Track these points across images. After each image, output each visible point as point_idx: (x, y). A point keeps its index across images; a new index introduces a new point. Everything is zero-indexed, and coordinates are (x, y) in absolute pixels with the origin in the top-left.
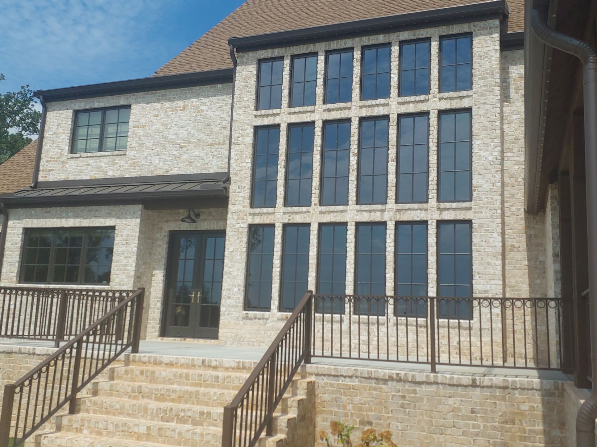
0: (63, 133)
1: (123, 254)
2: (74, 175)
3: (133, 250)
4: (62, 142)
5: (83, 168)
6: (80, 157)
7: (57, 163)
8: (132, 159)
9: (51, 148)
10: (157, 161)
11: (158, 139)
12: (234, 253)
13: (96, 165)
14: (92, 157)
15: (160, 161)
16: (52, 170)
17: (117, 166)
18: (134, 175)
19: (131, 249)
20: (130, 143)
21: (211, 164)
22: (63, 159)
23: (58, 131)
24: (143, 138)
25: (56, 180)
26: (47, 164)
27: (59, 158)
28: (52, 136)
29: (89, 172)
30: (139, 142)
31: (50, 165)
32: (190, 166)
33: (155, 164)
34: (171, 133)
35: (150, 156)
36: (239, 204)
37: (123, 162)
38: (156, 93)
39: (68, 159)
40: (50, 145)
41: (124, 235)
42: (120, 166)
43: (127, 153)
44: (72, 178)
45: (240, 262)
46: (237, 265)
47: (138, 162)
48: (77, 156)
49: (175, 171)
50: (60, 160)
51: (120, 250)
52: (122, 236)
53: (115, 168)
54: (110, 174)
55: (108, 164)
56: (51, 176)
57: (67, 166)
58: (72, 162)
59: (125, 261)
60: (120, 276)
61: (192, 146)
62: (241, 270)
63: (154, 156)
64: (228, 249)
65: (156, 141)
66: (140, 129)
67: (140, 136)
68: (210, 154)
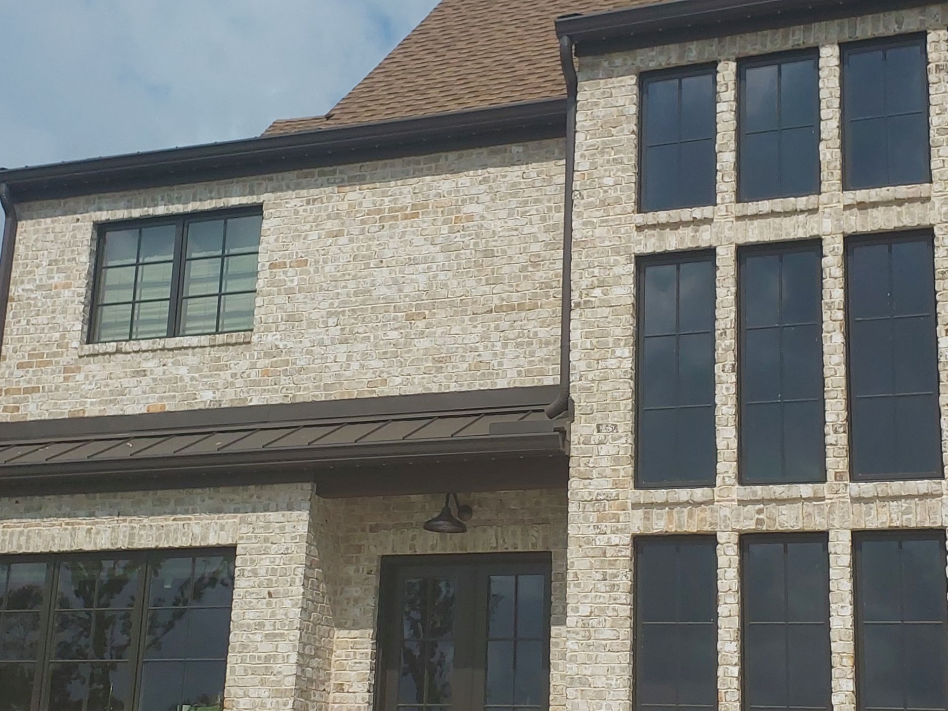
0: (67, 286)
1: (261, 625)
2: (100, 403)
3: (291, 615)
4: (64, 312)
5: (126, 382)
6: (118, 351)
7: (49, 368)
8: (267, 355)
9: (32, 329)
10: (342, 358)
11: (341, 298)
12: (594, 622)
13: (164, 373)
14: (153, 351)
15: (349, 358)
16: (35, 390)
17: (226, 375)
18: (276, 399)
19: (282, 611)
20: (262, 310)
21: (500, 364)
22: (68, 359)
23: (51, 281)
24: (300, 296)
25: (46, 417)
26: (21, 372)
27: (55, 355)
28: (33, 296)
29: (144, 393)
30: (289, 307)
31: (29, 375)
32: (439, 370)
33: (335, 367)
34: (379, 281)
35: (321, 344)
36: (602, 476)
37: (244, 364)
38: (334, 172)
39: (80, 357)
40: (28, 321)
41: (262, 572)
42: (234, 375)
43: (255, 338)
44: (92, 411)
45: (615, 648)
46: (603, 656)
47: (287, 363)
48: (110, 350)
49: (395, 386)
50: (57, 363)
51: (250, 615)
52: (255, 573)
53: (221, 382)
54: (205, 398)
55: (199, 370)
56: (32, 407)
57: (77, 378)
58: (94, 367)
59: (266, 648)
60: (252, 692)
61: (441, 314)
62: (618, 671)
63: (333, 344)
64: (576, 610)
65: (336, 303)
66: (291, 272)
67: (290, 292)
68: (494, 336)
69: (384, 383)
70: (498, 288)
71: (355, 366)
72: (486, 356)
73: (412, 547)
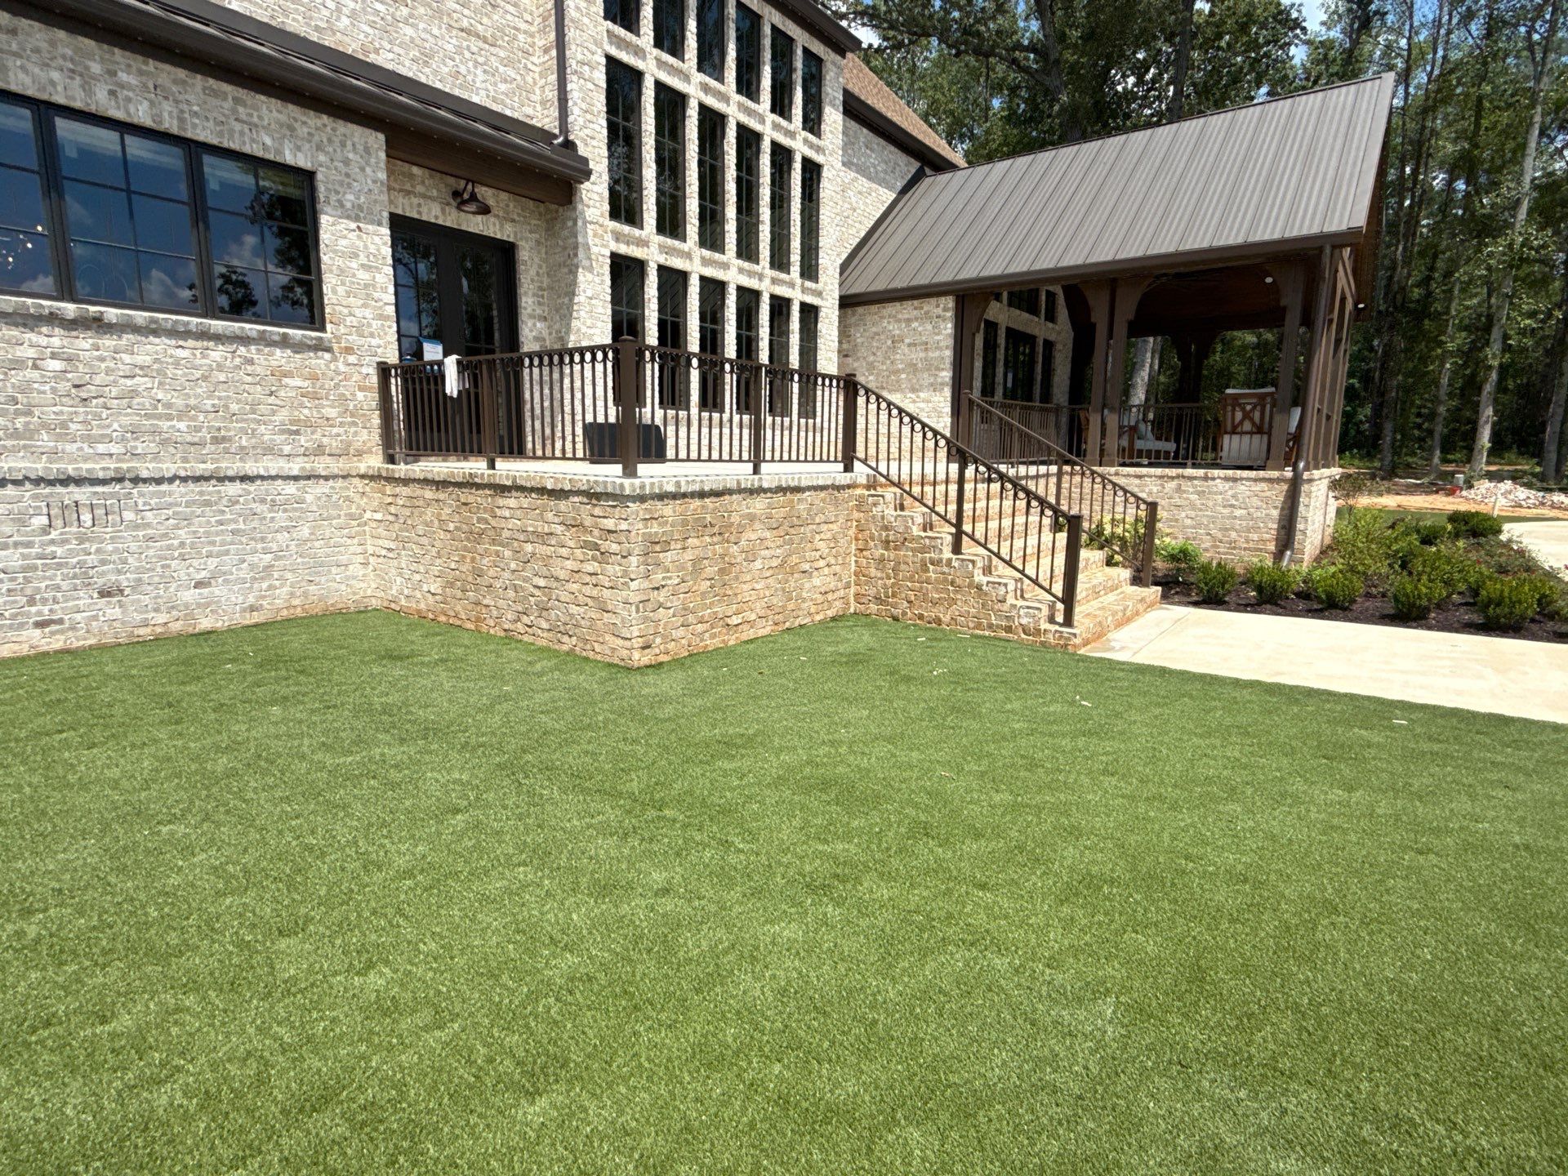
69: (377, 51)
72: (463, 69)
73: (419, 213)
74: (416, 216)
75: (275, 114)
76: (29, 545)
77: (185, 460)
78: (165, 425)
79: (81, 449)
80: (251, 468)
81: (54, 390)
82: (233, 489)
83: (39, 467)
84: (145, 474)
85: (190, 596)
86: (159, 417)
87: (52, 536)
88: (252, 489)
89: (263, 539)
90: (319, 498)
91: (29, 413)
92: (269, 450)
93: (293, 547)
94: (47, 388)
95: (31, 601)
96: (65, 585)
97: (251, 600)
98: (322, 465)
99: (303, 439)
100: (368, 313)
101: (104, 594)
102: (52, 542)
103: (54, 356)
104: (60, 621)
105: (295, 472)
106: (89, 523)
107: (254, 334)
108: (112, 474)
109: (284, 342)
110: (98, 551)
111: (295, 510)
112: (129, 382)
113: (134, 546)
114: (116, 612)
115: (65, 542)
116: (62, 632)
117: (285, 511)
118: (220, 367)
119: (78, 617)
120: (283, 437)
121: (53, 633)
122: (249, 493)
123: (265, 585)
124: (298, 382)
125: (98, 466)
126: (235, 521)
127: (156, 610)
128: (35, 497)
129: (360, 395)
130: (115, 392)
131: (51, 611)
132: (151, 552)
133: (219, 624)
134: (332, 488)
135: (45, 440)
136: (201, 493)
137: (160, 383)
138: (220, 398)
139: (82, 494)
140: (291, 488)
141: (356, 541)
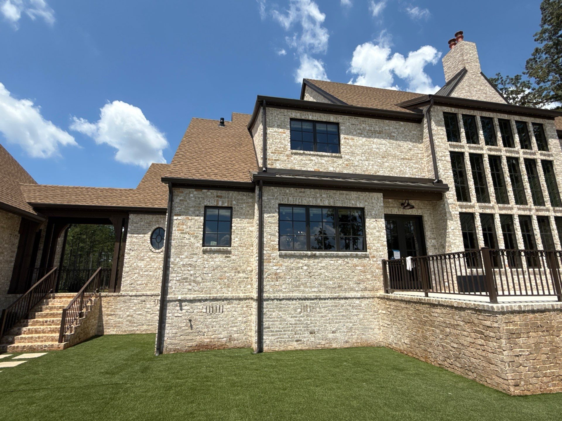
0: (284, 133)
1: (375, 228)
2: (300, 166)
3: (383, 226)
4: (284, 140)
5: (307, 162)
7: (282, 155)
8: (347, 161)
9: (275, 143)
10: (367, 164)
13: (318, 161)
14: (314, 155)
15: (369, 165)
16: (278, 160)
17: (336, 164)
18: (351, 172)
19: (380, 225)
20: (343, 149)
21: (406, 171)
22: (287, 153)
23: (278, 131)
24: (354, 147)
25: (283, 168)
26: (272, 155)
27: (283, 151)
28: (274, 133)
29: (313, 165)
30: (351, 150)
31: (275, 156)
32: (392, 171)
33: (366, 167)
34: (374, 147)
35: (361, 160)
36: (451, 199)
37: (341, 162)
38: (358, 119)
39: (291, 153)
40: (273, 141)
41: (373, 214)
42: (338, 165)
43: (342, 156)
44: (297, 168)
47: (353, 163)
48: (301, 153)
49: (381, 173)
50: (284, 153)
51: (372, 225)
52: (371, 215)
53: (335, 166)
54: (331, 169)
55: (328, 162)
56: (278, 165)
57: (291, 159)
58: (296, 156)
59: (377, 234)
60: (376, 245)
61: (390, 158)
63: (364, 161)
65: (364, 151)
66: (350, 141)
67: (350, 146)
68: (403, 165)
69: (379, 172)
70: (403, 154)
71: (371, 167)
72: (402, 169)
74: (390, 213)
75: (355, 195)
76: (296, 317)
77: (331, 293)
78: (327, 282)
79: (309, 290)
80: (348, 295)
81: (305, 274)
82: (343, 301)
83: (300, 295)
84: (322, 297)
85: (330, 336)
86: (326, 280)
87: (301, 315)
88: (347, 301)
89: (350, 318)
90: (365, 305)
91: (299, 281)
92: (352, 289)
93: (358, 322)
94: (303, 274)
95: (295, 334)
96: (303, 329)
97: (346, 339)
98: (366, 294)
99: (361, 285)
100: (379, 245)
101: (311, 333)
102: (301, 316)
103: (305, 265)
104: (301, 340)
105: (359, 296)
106: (309, 311)
107: (349, 255)
108: (315, 297)
109: (357, 256)
110: (311, 320)
111: (359, 309)
112: (320, 271)
113: (318, 319)
114: (313, 339)
115: (304, 316)
116: (301, 344)
117: (356, 309)
118: (341, 265)
119: (305, 339)
120: (356, 285)
121: (299, 344)
122: (346, 303)
123: (350, 334)
124: (360, 268)
125: (312, 295)
126: (343, 312)
127: (322, 340)
128: (299, 303)
129: (377, 271)
130: (317, 274)
131: (299, 337)
132: (322, 321)
133: (338, 346)
134: (369, 301)
135: (302, 288)
136: (335, 303)
137: (327, 271)
138: (340, 274)
139: (308, 303)
140: (357, 302)
141: (376, 320)
